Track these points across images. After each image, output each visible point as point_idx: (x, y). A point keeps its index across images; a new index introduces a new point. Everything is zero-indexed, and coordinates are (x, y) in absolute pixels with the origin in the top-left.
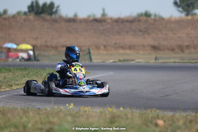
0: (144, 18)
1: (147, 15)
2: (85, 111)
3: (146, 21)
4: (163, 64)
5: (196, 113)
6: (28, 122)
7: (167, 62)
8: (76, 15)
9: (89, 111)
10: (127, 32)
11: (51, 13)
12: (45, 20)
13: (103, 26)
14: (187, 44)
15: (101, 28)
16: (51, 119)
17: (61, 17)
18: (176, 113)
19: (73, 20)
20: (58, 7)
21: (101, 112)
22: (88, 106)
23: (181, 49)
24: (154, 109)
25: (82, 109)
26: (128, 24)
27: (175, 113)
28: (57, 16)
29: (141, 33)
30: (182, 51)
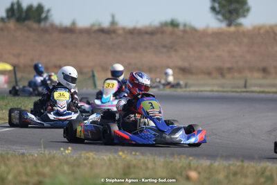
0: (170, 29)
1: (174, 24)
2: (88, 158)
3: (172, 33)
4: (196, 93)
5: (242, 161)
6: (8, 173)
7: (201, 91)
8: (74, 24)
9: (94, 158)
10: (146, 48)
11: (39, 20)
12: (30, 29)
13: (112, 39)
14: (228, 65)
15: (110, 42)
16: (41, 169)
17: (52, 25)
18: (215, 162)
19: (70, 30)
20: (48, 11)
21: (110, 160)
22: (92, 151)
23: (221, 72)
24: (185, 156)
25: (83, 155)
26: (147, 37)
27: (213, 162)
28: (48, 24)
29: (165, 50)
30: (222, 75)
